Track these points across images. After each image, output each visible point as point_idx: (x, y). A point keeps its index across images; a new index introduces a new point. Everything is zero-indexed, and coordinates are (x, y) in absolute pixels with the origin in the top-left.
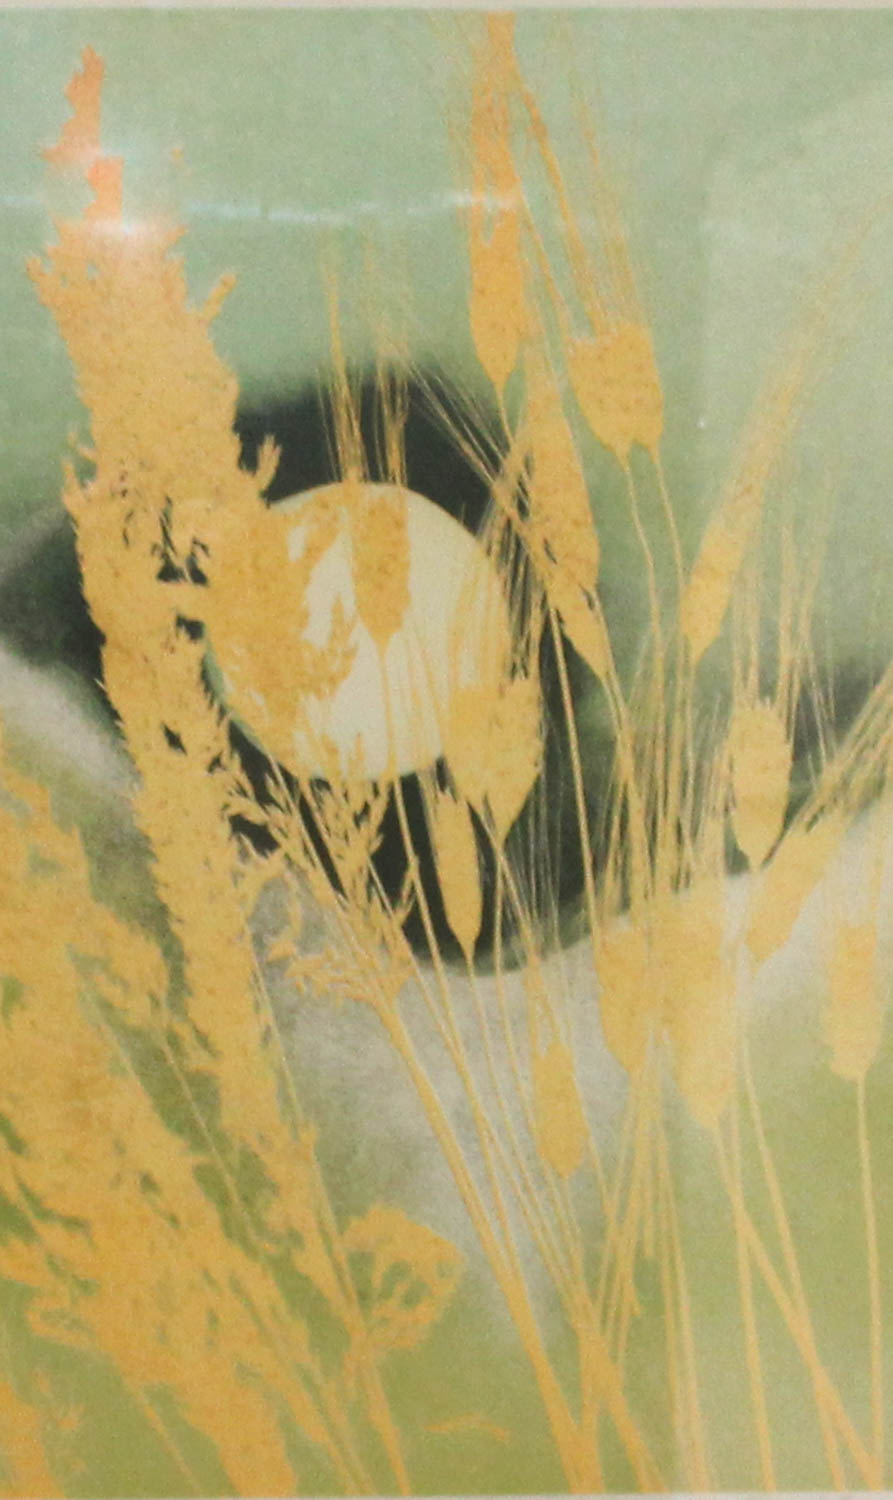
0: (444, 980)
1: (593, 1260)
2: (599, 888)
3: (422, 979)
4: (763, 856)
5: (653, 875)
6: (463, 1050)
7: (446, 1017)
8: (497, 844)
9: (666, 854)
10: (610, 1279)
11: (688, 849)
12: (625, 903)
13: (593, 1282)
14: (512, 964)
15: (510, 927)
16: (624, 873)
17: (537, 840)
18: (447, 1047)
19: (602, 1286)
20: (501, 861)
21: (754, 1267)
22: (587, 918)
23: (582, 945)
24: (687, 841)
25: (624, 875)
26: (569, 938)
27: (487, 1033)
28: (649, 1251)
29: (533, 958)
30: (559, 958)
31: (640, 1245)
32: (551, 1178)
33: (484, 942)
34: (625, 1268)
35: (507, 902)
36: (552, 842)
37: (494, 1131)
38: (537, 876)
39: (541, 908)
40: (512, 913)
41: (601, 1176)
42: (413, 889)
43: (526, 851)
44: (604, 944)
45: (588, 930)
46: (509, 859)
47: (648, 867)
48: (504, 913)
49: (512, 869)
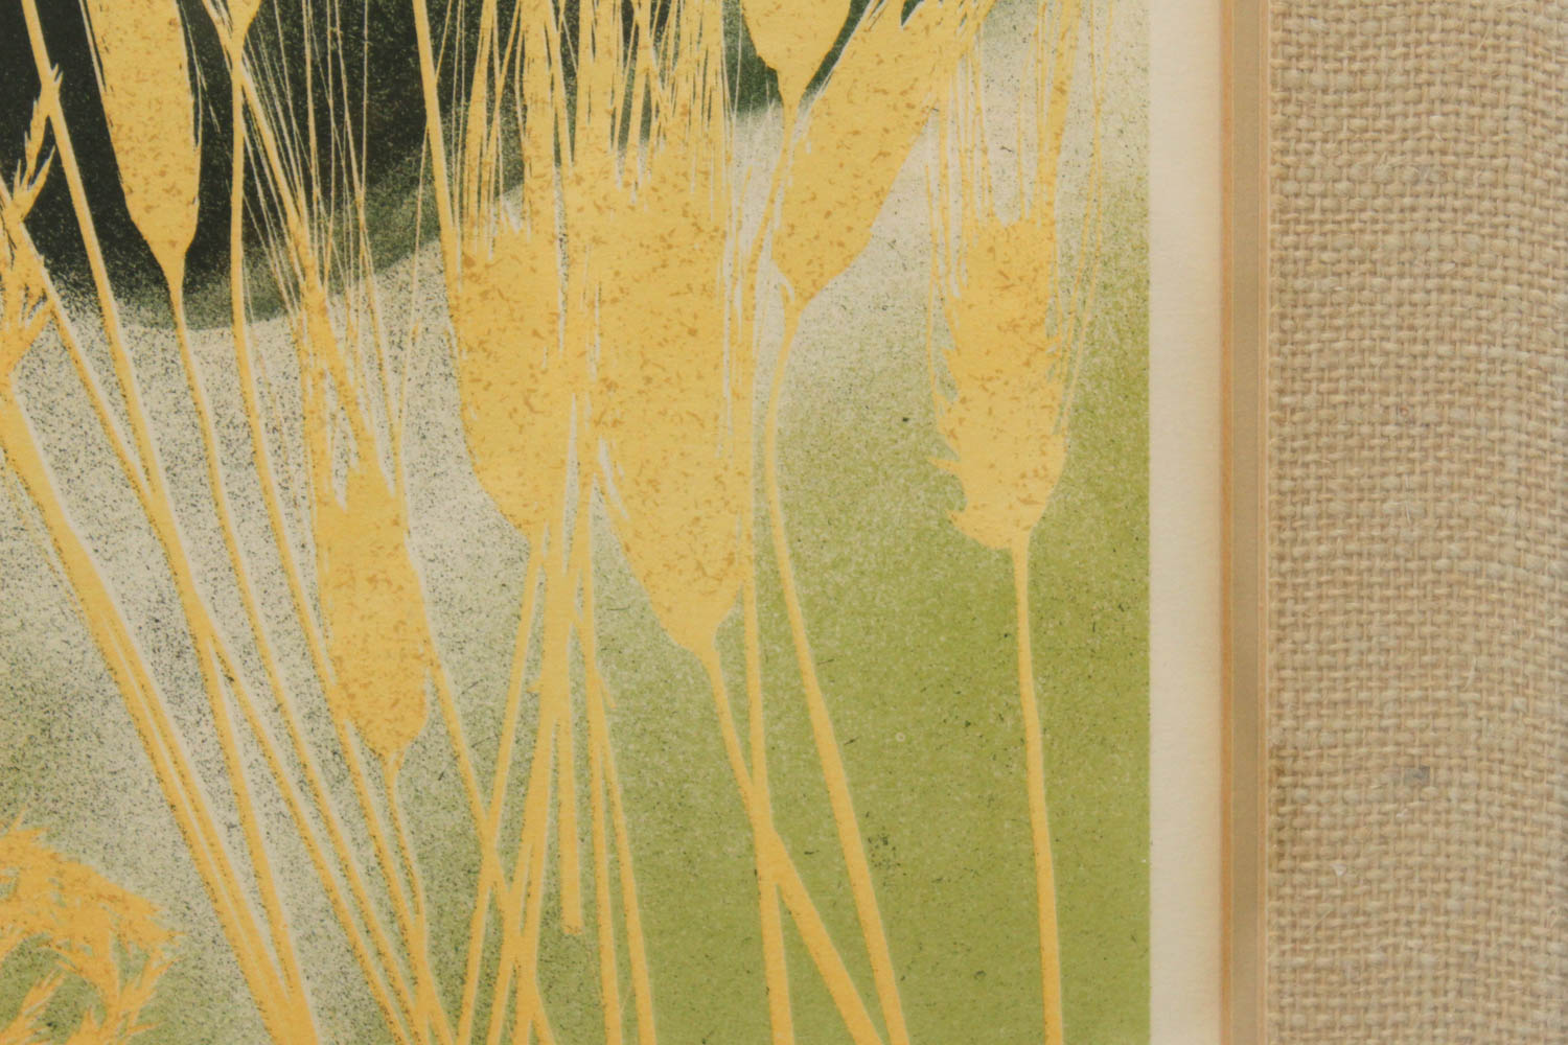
0: (120, 334)
1: (452, 936)
2: (455, 141)
3: (72, 331)
4: (808, 76)
5: (572, 106)
6: (166, 487)
7: (127, 416)
8: (233, 42)
9: (600, 69)
10: (489, 980)
11: (647, 57)
12: (514, 175)
13: (452, 981)
14: (268, 305)
15: (264, 224)
16: (509, 104)
17: (320, 29)
18: (129, 481)
19: (472, 993)
20: (242, 78)
21: (796, 945)
22: (431, 202)
23: (418, 264)
24: (646, 37)
25: (507, 109)
26: (393, 250)
27: (217, 451)
28: (573, 914)
29: (316, 290)
30: (373, 288)
31: (554, 896)
32: (357, 757)
33: (207, 255)
34: (522, 950)
35: (255, 167)
36: (352, 39)
37: (232, 653)
38: (322, 109)
39: (330, 186)
40: (268, 194)
41: (468, 758)
42: (50, 139)
43: (297, 58)
44: (468, 262)
45: (433, 228)
46: (259, 72)
47: (561, 91)
48: (250, 191)
49: (265, 93)
